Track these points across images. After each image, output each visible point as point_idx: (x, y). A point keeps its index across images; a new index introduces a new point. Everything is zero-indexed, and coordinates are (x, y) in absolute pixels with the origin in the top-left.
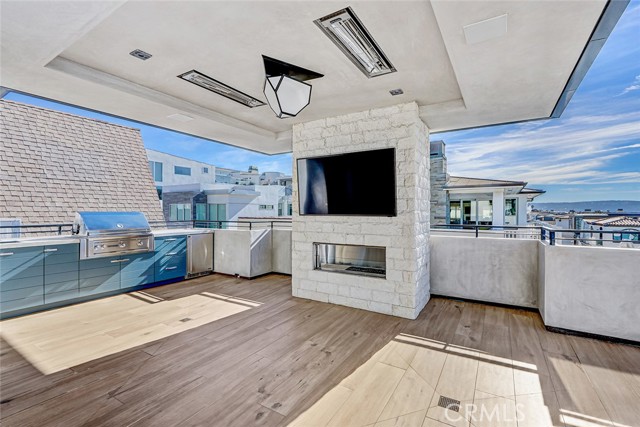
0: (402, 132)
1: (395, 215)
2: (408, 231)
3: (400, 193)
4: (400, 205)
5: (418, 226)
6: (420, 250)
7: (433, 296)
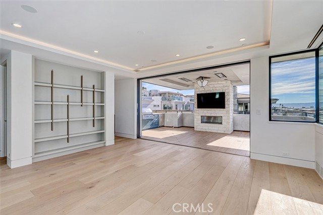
0: (226, 88)
1: (225, 108)
2: (228, 112)
3: (226, 103)
4: (226, 106)
5: (231, 111)
6: (231, 117)
7: (234, 131)
